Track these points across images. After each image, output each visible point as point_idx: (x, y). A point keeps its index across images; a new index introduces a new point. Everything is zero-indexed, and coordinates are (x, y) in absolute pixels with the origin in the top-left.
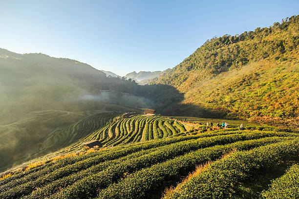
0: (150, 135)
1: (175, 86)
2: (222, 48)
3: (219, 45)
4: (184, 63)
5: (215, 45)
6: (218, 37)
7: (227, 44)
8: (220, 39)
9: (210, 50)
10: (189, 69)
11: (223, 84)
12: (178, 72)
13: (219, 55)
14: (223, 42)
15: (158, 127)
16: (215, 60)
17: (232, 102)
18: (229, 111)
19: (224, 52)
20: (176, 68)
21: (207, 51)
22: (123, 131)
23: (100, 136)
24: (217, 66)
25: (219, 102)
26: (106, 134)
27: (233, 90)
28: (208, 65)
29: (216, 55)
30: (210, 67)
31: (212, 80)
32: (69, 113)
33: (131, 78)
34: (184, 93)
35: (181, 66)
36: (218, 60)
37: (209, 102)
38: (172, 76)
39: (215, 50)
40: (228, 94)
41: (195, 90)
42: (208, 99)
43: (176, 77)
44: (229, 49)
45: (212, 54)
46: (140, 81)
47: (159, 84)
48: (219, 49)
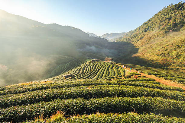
0: (101, 74)
1: (133, 43)
2: (176, 13)
3: (174, 11)
4: (143, 26)
5: (170, 11)
6: (174, 5)
7: (181, 9)
8: (176, 6)
9: (165, 15)
10: (146, 31)
11: (172, 42)
12: (137, 32)
13: (173, 19)
14: (178, 8)
15: (108, 70)
16: (168, 22)
17: (178, 56)
18: (174, 63)
19: (177, 16)
20: (136, 30)
21: (163, 16)
22: (88, 70)
23: (76, 72)
24: (170, 27)
25: (166, 56)
26: (79, 71)
27: (180, 47)
28: (162, 27)
29: (170, 19)
30: (164, 29)
31: (164, 38)
32: (67, 57)
33: (105, 37)
34: (140, 48)
35: (140, 28)
36: (172, 23)
37: (158, 55)
38: (132, 36)
39: (170, 15)
40: (175, 49)
41: (148, 46)
42: (158, 52)
43: (135, 36)
44: (182, 13)
45: (167, 18)
46: (110, 39)
47: (122, 41)
48: (173, 14)
